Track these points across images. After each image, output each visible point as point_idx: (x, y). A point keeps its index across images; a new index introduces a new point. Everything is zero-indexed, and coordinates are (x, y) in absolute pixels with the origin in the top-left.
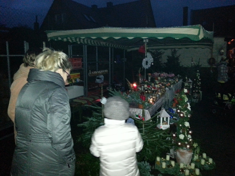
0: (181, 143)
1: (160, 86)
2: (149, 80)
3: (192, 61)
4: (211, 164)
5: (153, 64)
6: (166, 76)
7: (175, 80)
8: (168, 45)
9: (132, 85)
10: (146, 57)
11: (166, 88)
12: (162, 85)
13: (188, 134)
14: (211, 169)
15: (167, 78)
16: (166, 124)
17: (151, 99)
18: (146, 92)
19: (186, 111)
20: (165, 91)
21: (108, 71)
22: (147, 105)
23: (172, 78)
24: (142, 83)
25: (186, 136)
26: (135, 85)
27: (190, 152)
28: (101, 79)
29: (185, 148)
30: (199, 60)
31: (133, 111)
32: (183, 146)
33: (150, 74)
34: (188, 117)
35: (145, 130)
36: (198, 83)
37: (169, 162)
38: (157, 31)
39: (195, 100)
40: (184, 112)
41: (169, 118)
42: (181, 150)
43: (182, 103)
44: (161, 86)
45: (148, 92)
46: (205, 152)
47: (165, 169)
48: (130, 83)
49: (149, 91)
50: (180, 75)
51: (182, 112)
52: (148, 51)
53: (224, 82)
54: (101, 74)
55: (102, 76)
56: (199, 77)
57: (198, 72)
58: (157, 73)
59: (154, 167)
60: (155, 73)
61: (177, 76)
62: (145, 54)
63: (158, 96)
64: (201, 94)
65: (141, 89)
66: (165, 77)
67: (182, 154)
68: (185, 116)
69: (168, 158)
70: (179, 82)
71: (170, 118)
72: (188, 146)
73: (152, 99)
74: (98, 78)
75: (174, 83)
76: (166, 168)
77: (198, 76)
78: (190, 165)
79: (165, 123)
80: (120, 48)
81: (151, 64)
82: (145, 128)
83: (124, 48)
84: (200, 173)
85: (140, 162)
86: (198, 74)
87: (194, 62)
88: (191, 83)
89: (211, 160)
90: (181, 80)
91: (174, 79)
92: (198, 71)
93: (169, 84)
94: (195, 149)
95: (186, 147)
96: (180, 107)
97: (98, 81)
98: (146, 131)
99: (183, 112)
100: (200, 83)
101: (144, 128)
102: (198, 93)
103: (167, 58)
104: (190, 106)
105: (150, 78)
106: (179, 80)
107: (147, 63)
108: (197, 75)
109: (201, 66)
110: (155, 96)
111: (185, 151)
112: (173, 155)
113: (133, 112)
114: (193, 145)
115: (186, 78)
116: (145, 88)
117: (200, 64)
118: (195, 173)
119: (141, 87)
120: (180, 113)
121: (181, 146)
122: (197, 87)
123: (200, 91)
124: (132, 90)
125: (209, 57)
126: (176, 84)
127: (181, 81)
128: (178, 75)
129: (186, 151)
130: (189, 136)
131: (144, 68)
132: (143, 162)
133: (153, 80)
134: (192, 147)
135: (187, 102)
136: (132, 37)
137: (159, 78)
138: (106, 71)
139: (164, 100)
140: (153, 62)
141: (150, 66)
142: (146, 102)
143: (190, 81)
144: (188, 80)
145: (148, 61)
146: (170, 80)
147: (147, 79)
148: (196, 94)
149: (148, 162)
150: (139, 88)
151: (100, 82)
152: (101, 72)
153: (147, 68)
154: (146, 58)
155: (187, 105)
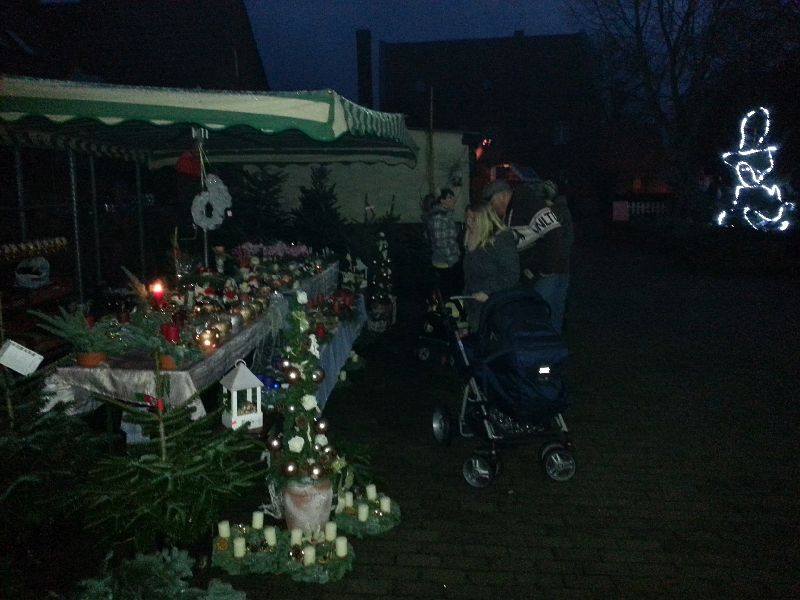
0: (297, 466)
1: (252, 287)
2: (220, 270)
3: (367, 205)
4: (385, 514)
5: (230, 214)
6: (281, 254)
7: (310, 265)
8: (289, 153)
9: (147, 288)
10: (206, 189)
11: (272, 291)
12: (262, 282)
13: (316, 431)
14: (386, 529)
15: (285, 260)
16: (250, 411)
17: (204, 332)
18: (197, 312)
19: (306, 362)
20: (268, 305)
21: (68, 238)
22: (185, 355)
23: (300, 259)
24: (186, 280)
25: (310, 439)
26: (158, 288)
27: (321, 488)
28: (38, 273)
29: (308, 479)
30: (393, 199)
31: (136, 379)
32: (303, 471)
33: (221, 249)
34: (312, 378)
35: (167, 441)
36: (382, 270)
37: (261, 532)
38: (201, 102)
39: (377, 324)
40: (300, 364)
41: (259, 390)
42: (296, 488)
43: (293, 337)
44: (256, 286)
45: (204, 311)
46: (373, 482)
47: (241, 559)
48: (137, 282)
49: (209, 308)
50: (331, 249)
51: (293, 365)
52: (210, 169)
53: (445, 266)
54: (35, 255)
55: (41, 262)
56: (385, 254)
57: (383, 239)
58: (253, 244)
59: (209, 561)
60: (244, 247)
61: (320, 253)
62: (200, 181)
63: (233, 321)
64: (395, 305)
65: (186, 302)
66: (278, 257)
67: (300, 499)
68: (304, 377)
69: (258, 519)
70: (324, 272)
71: (263, 389)
72: (316, 472)
73: (208, 332)
74: (27, 271)
75: (304, 276)
76: (245, 556)
77: (384, 249)
78: (323, 529)
79: (249, 408)
80: (118, 156)
81: (226, 214)
82: (166, 434)
83: (135, 158)
84: (349, 549)
85: (154, 552)
86: (382, 245)
87: (372, 207)
88: (363, 271)
89: (386, 504)
90: (334, 265)
91: (307, 262)
92: (382, 234)
93: (286, 279)
94: (339, 476)
95: (310, 473)
96: (289, 349)
97: (24, 279)
98: (170, 444)
99: (296, 365)
100: (390, 271)
101: (162, 434)
102: (386, 301)
103: (300, 194)
104: (317, 346)
105: (220, 262)
106: (324, 267)
107: (209, 209)
108: (381, 248)
109: (398, 218)
110: (222, 321)
111: (308, 489)
112: (278, 507)
113: (136, 386)
114: (331, 464)
115: (349, 257)
116: (198, 297)
117: (395, 213)
118: (335, 553)
119: (182, 292)
120: (291, 369)
121: (297, 476)
122: (381, 285)
123: (390, 296)
124: (141, 307)
125: (426, 193)
126: (314, 279)
127: (333, 267)
128: (326, 251)
129: (310, 487)
130: (322, 440)
131: (200, 229)
132: (165, 553)
133: (231, 270)
134: (326, 473)
135: (309, 332)
136: (117, 116)
137: (255, 261)
138: (57, 241)
139: (262, 333)
140: (229, 206)
141: (220, 221)
142: (181, 344)
143: (361, 265)
144: (355, 264)
145: (212, 202)
146: (292, 267)
147: (213, 267)
148: (380, 306)
149: (180, 547)
150: (176, 298)
151: (36, 285)
152: (36, 246)
153: (212, 227)
154: (204, 194)
155: (308, 343)
